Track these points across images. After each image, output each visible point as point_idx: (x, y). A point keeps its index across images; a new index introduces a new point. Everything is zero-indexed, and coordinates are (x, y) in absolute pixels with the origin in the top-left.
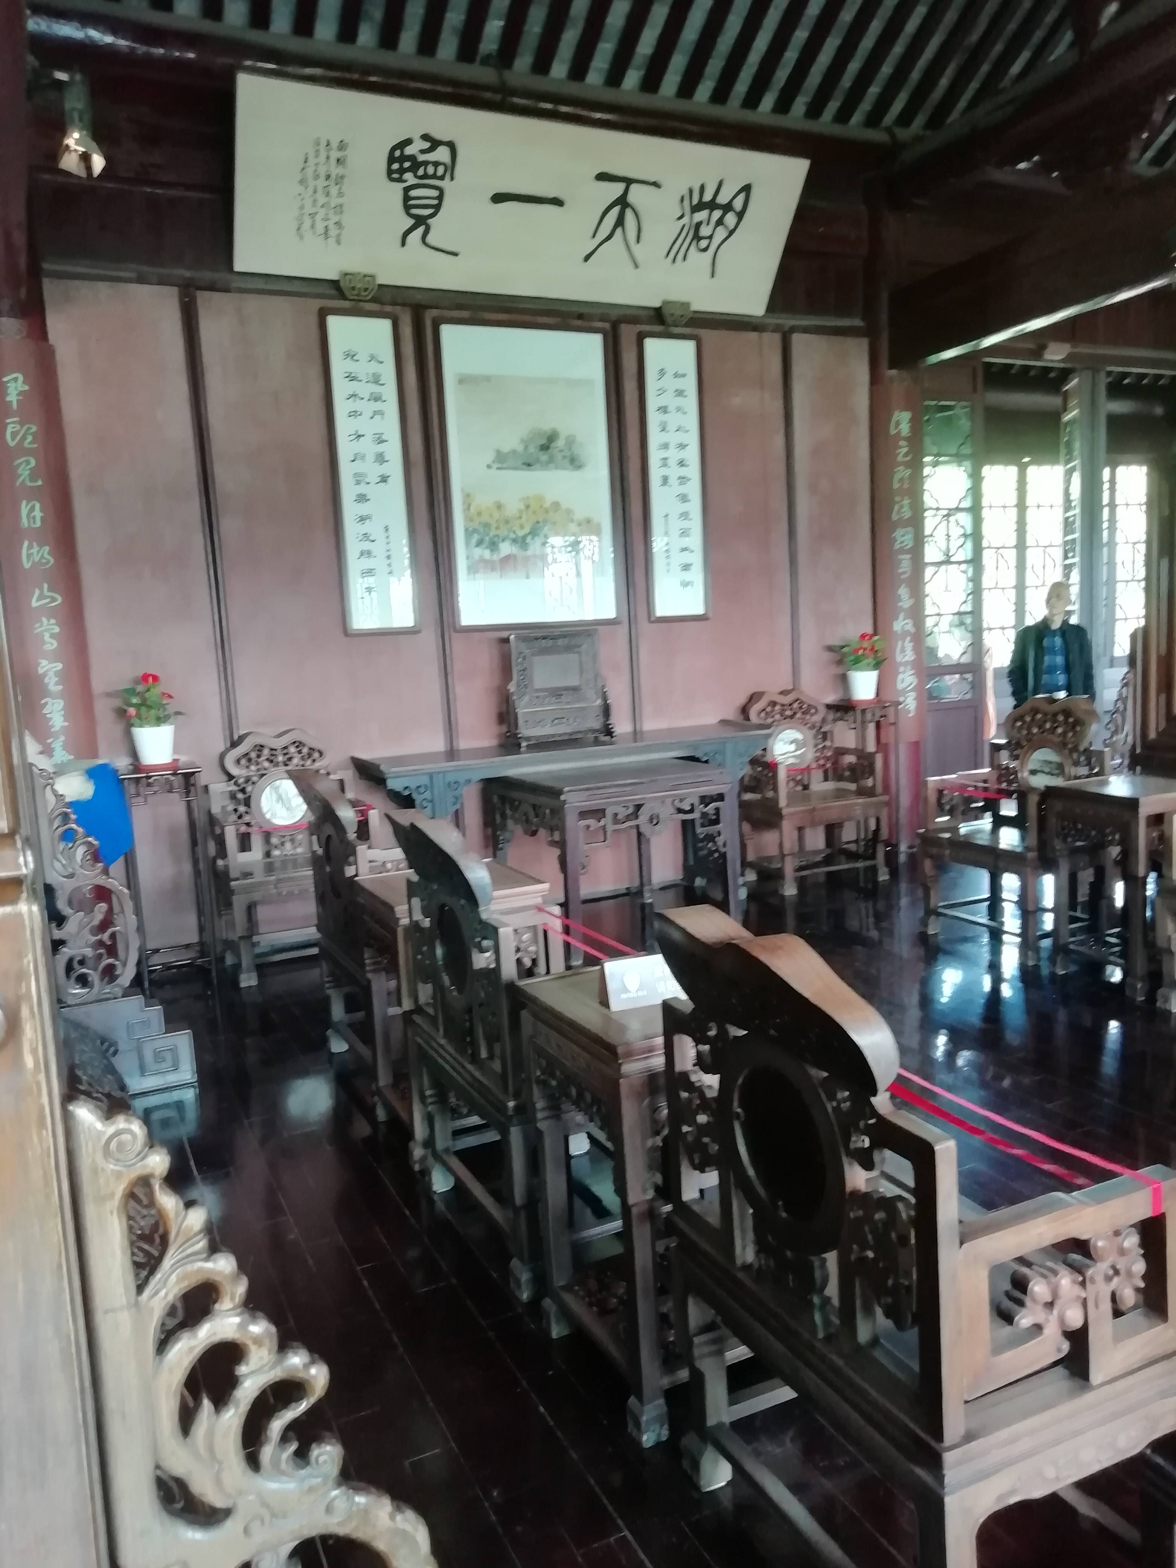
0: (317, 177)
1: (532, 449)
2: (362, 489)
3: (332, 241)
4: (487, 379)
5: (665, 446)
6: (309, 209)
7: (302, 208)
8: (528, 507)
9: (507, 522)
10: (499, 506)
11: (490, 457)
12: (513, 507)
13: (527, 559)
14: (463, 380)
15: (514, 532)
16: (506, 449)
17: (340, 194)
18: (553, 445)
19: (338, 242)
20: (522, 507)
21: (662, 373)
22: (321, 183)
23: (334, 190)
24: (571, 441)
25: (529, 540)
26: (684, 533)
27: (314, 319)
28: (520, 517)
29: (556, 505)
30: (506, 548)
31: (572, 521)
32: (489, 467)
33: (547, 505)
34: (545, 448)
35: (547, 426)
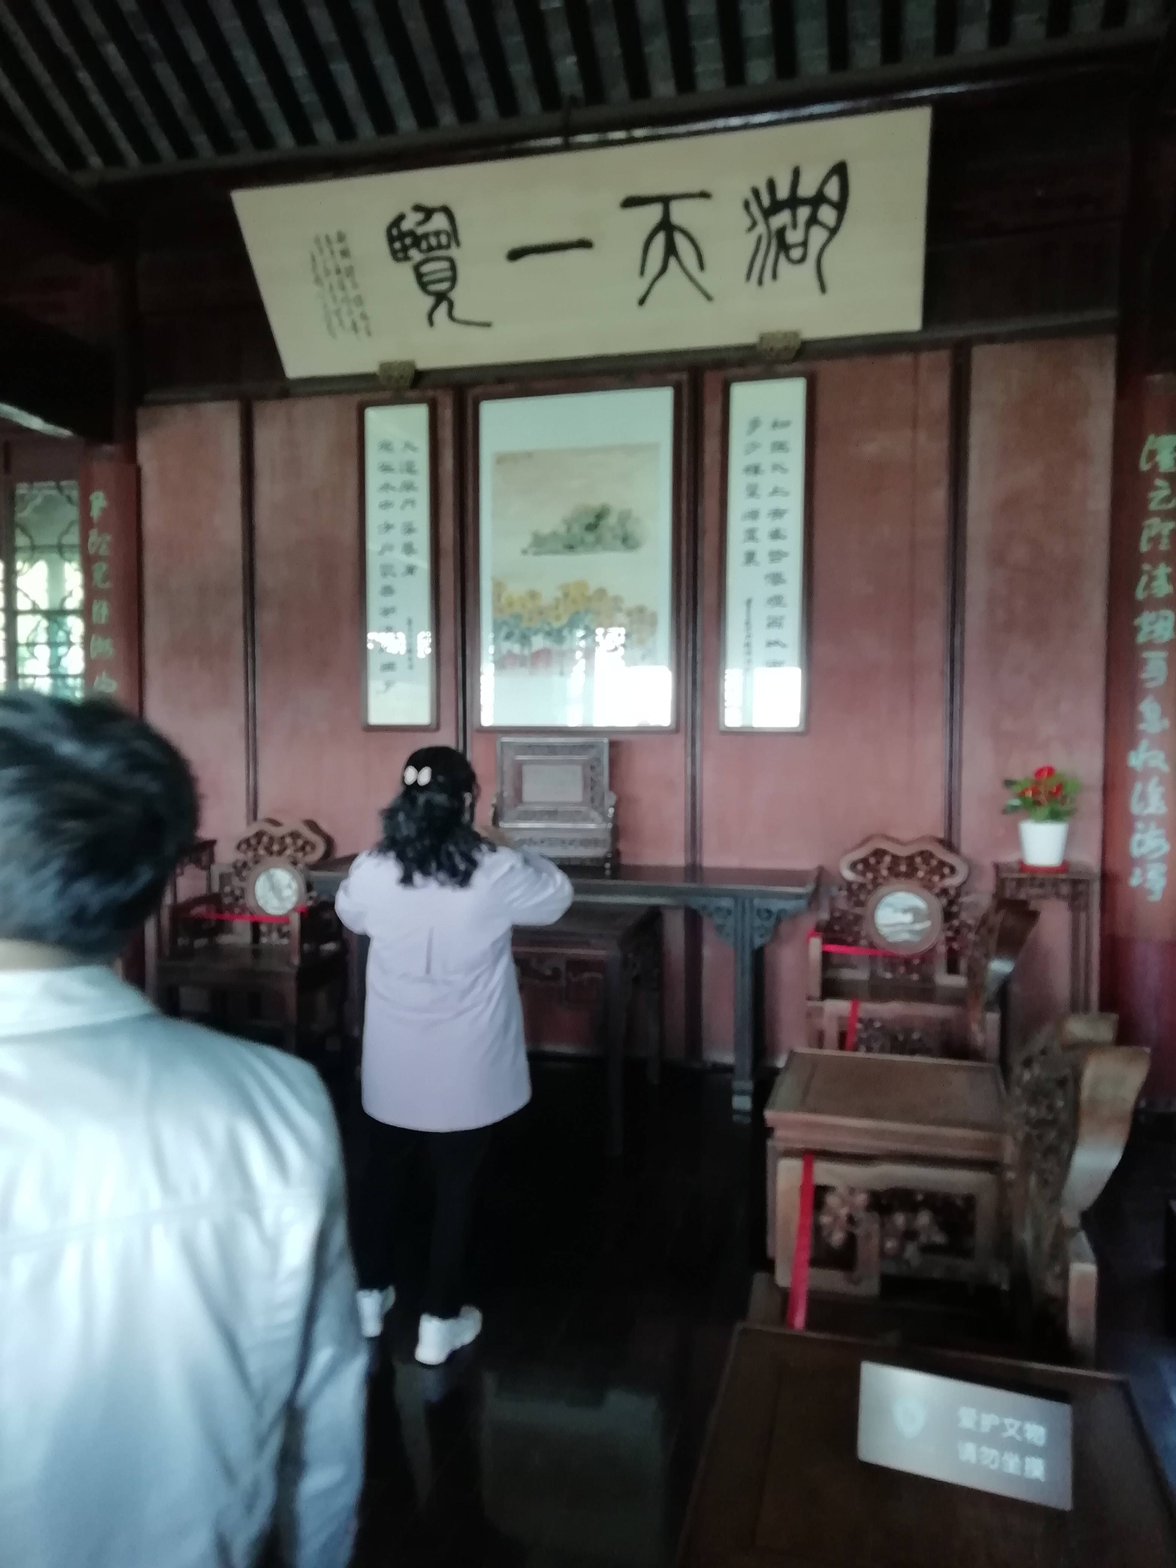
0: (327, 273)
1: (577, 529)
2: (389, 581)
3: (362, 333)
4: (529, 455)
5: (754, 515)
6: (332, 307)
7: (325, 306)
8: (566, 595)
9: (541, 613)
10: (533, 595)
11: (525, 541)
12: (549, 594)
13: (562, 654)
14: (501, 460)
15: (549, 624)
16: (546, 530)
17: (355, 286)
18: (603, 523)
19: (369, 333)
20: (559, 594)
21: (755, 424)
22: (334, 278)
23: (348, 283)
24: (625, 517)
25: (565, 633)
26: (775, 623)
27: (354, 414)
28: (557, 608)
29: (601, 592)
30: (539, 642)
31: (620, 610)
32: (524, 552)
33: (591, 592)
34: (592, 527)
35: (595, 502)
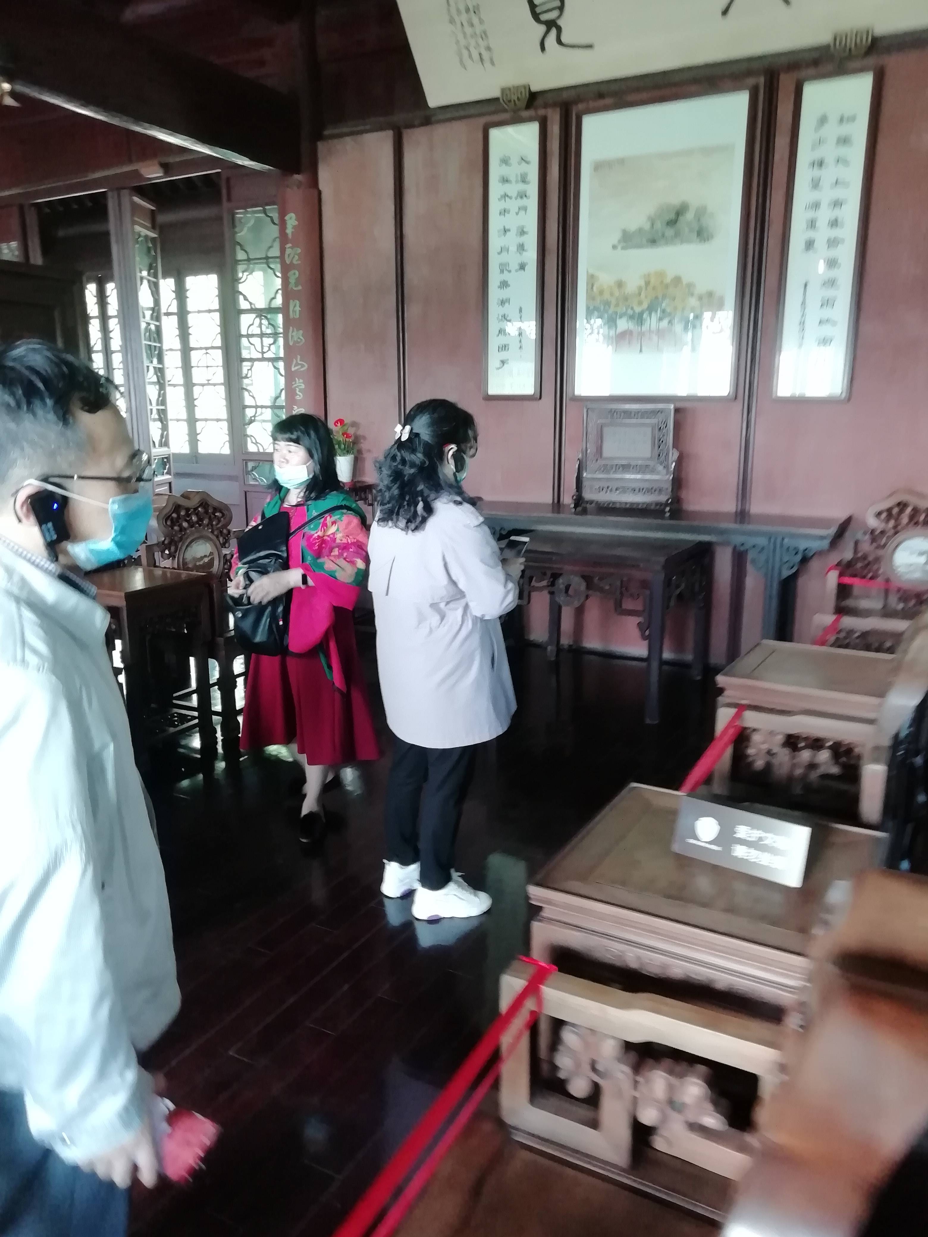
0: (459, 11)
1: (659, 225)
2: (506, 276)
3: (487, 64)
4: (621, 161)
5: (816, 206)
6: (463, 42)
7: (457, 42)
8: (647, 283)
9: (626, 299)
10: (620, 284)
11: (616, 237)
12: (633, 283)
13: (641, 335)
14: (598, 167)
15: (632, 308)
16: (633, 227)
17: (481, 21)
18: (681, 218)
19: (492, 63)
20: (642, 283)
21: (823, 120)
22: (464, 17)
23: (475, 21)
24: (701, 212)
25: (645, 316)
26: (827, 303)
27: (480, 136)
28: (640, 294)
29: (677, 280)
30: (623, 324)
31: (692, 295)
32: (614, 247)
33: (668, 280)
34: (672, 223)
35: (675, 200)
